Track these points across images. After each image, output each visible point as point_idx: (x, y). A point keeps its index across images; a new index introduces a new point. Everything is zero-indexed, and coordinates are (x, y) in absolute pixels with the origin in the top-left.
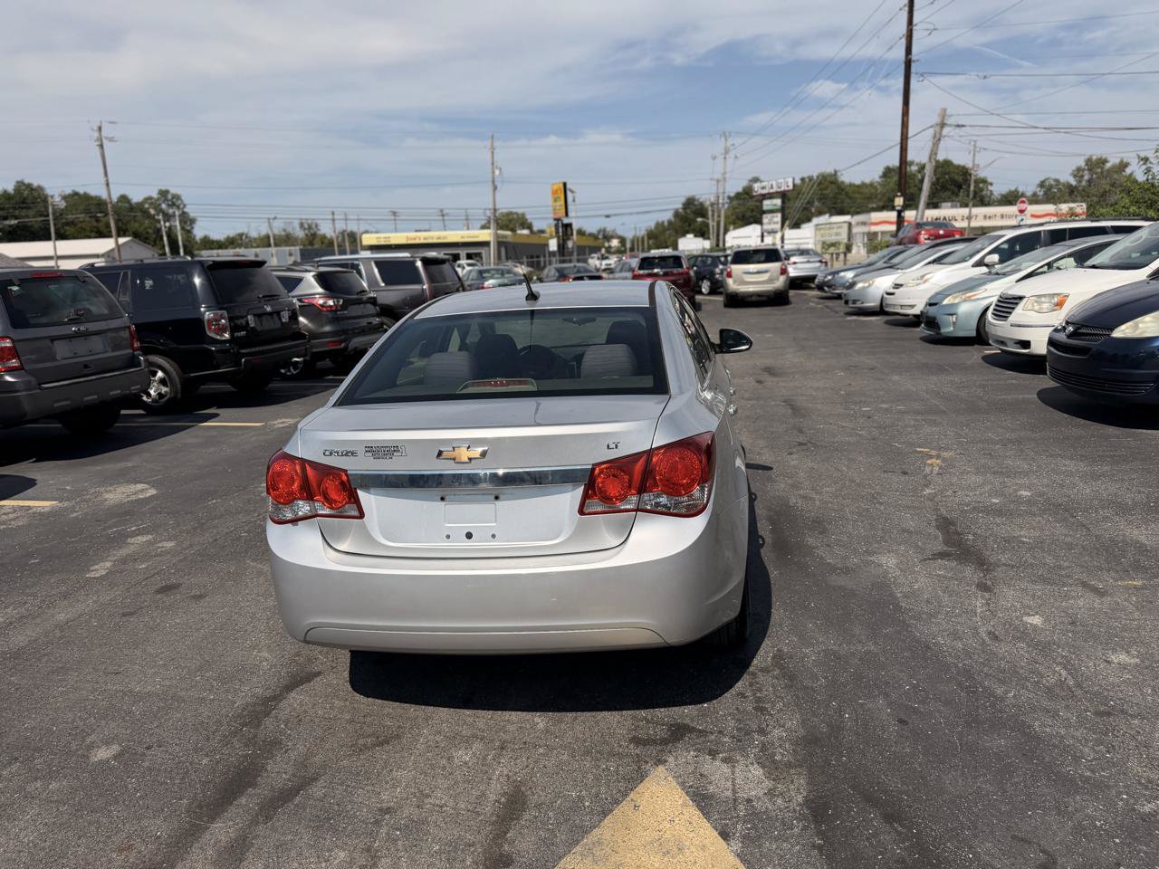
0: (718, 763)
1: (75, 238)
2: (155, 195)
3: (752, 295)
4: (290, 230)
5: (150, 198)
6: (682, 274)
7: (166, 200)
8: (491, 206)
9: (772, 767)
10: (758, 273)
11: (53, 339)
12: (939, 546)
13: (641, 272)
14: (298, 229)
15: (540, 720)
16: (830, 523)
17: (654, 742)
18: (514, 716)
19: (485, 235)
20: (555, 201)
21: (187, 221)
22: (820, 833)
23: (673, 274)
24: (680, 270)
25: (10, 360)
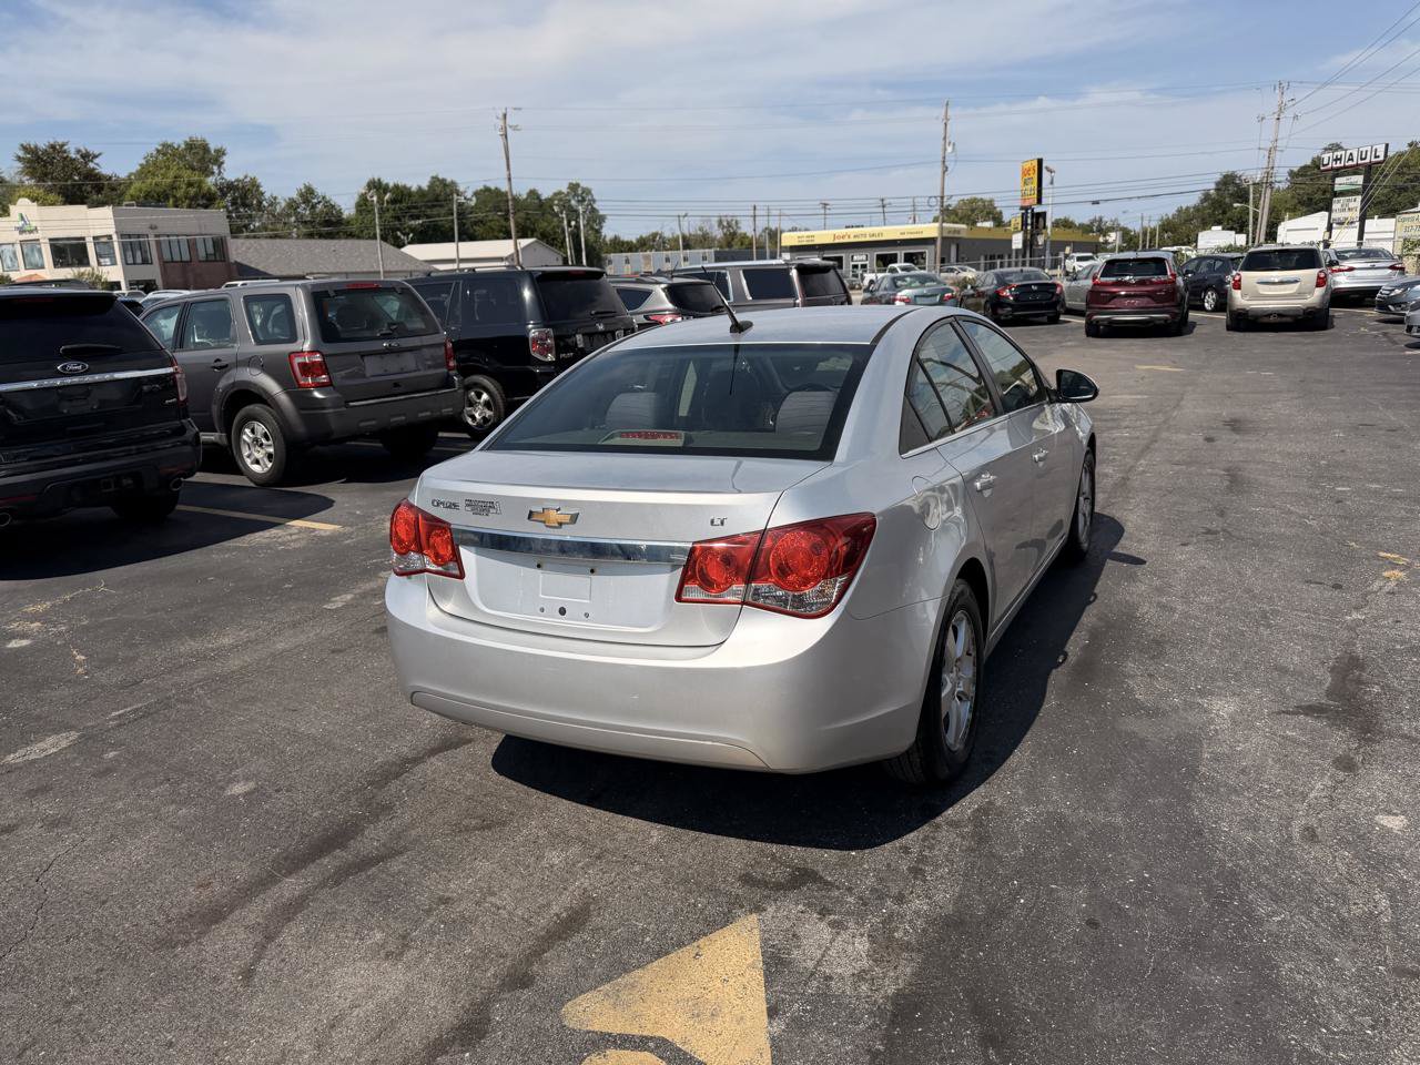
0: (822, 925)
2: (565, 190)
3: (1269, 314)
4: (706, 228)
5: (560, 193)
6: (1164, 282)
7: (576, 195)
8: (938, 193)
9: (885, 946)
10: (1282, 283)
11: (363, 355)
12: (1314, 696)
13: (1104, 279)
14: (716, 227)
15: (656, 833)
16: (1174, 646)
17: (766, 884)
18: (632, 823)
19: (930, 230)
20: (1025, 183)
21: (596, 219)
22: (888, 1039)
23: (1152, 283)
24: (1162, 278)
25: (319, 375)
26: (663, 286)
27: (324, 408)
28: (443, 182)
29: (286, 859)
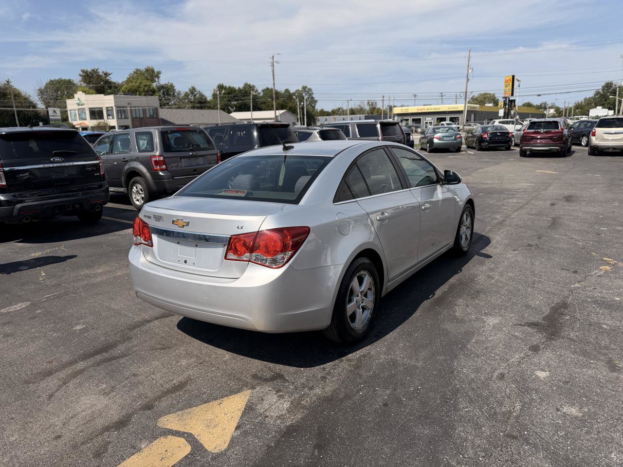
0: (275, 396)
1: (265, 110)
2: (300, 89)
3: (609, 148)
4: (362, 106)
5: (298, 90)
6: (558, 132)
7: (305, 91)
8: (465, 91)
9: (296, 405)
10: (616, 133)
11: (181, 158)
12: (538, 318)
13: (529, 131)
14: (366, 105)
15: (227, 355)
16: (485, 293)
17: (261, 378)
18: (220, 351)
19: (460, 107)
20: (506, 86)
21: (313, 101)
23: (552, 133)
24: (557, 130)
25: (162, 165)
26: (318, 131)
27: (163, 179)
28: (249, 85)
29: (84, 355)
